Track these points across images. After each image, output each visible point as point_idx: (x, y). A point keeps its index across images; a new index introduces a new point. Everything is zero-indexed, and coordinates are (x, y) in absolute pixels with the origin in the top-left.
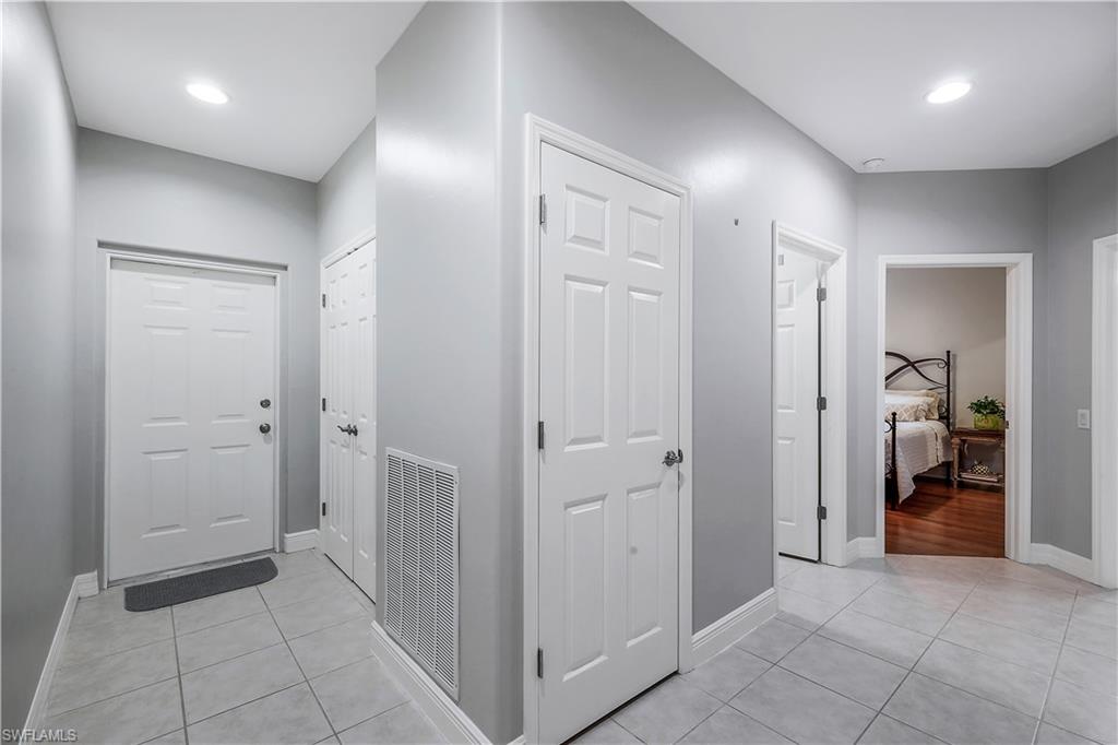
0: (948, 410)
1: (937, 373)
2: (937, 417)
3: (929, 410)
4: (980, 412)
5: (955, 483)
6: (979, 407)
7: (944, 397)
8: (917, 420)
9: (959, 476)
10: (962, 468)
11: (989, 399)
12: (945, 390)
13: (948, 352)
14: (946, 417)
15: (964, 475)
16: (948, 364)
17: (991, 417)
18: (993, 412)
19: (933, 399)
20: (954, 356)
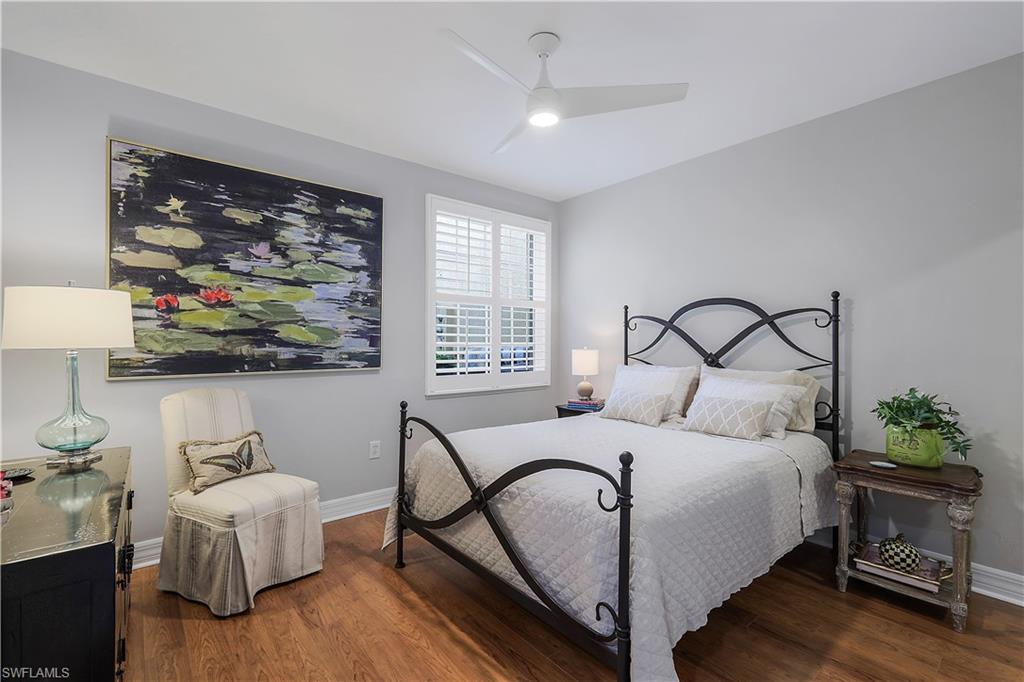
0: (835, 410)
1: (814, 337)
2: (811, 425)
3: (798, 411)
4: (898, 424)
5: (843, 582)
6: (898, 411)
7: (829, 387)
8: (766, 435)
9: (852, 565)
10: (860, 548)
11: (919, 396)
12: (829, 371)
13: (836, 295)
14: (829, 424)
15: (862, 564)
16: (835, 318)
17: (924, 436)
18: (927, 426)
19: (803, 390)
20: (849, 302)
